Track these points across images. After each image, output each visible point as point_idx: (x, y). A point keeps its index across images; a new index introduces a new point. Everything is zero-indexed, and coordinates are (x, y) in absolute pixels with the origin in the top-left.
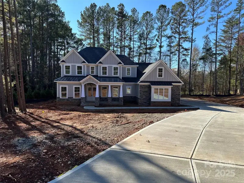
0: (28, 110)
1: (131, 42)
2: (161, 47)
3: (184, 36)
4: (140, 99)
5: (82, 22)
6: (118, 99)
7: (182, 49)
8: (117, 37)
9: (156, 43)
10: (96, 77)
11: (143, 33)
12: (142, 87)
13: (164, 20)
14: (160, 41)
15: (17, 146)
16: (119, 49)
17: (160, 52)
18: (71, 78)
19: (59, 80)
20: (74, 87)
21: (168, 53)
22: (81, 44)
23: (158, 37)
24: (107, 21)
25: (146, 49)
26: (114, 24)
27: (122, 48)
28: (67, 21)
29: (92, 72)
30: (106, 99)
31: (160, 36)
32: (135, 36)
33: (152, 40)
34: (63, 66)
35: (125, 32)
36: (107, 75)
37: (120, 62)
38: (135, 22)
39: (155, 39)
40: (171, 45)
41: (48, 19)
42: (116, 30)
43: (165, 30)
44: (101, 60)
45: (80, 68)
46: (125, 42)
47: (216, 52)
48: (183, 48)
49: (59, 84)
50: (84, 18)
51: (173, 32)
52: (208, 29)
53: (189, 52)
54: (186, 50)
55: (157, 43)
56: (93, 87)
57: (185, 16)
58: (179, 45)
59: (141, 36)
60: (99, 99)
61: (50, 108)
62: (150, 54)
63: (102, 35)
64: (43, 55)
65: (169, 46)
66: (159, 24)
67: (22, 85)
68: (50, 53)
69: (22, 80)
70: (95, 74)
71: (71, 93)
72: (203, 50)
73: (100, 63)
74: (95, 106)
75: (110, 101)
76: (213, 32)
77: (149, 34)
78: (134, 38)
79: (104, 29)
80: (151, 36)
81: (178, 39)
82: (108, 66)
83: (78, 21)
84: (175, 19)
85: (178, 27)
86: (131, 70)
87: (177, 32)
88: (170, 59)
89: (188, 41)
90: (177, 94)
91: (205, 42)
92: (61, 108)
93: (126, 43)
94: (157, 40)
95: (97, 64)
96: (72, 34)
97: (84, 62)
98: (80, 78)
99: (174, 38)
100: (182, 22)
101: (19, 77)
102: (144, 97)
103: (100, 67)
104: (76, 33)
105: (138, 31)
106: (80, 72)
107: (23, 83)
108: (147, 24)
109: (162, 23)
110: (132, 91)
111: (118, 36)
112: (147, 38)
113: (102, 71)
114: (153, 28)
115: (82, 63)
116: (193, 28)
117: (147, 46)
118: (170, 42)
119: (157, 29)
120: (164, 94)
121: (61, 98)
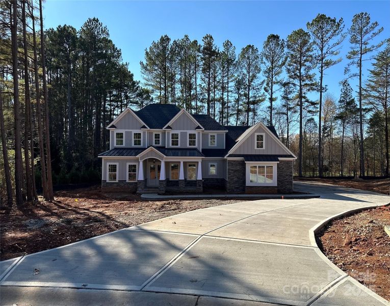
0: (55, 199)
1: (224, 94)
2: (271, 100)
3: (309, 83)
4: (229, 183)
5: (147, 64)
6: (194, 183)
7: (306, 103)
8: (203, 85)
9: (264, 93)
10: (162, 149)
11: (243, 79)
12: (232, 164)
13: (276, 58)
14: (270, 91)
16: (206, 105)
17: (271, 107)
18: (124, 152)
19: (106, 154)
20: (128, 164)
21: (285, 110)
22: (148, 98)
23: (268, 84)
24: (187, 62)
25: (248, 103)
26: (197, 66)
27: (211, 102)
28: (125, 63)
29: (157, 142)
30: (177, 183)
31: (271, 83)
33: (258, 89)
34: (113, 133)
35: (215, 77)
36: (179, 146)
37: (199, 126)
38: (229, 62)
39: (263, 88)
40: (289, 96)
41: (95, 61)
42: (199, 75)
43: (278, 74)
44: (169, 124)
45: (138, 136)
46: (216, 94)
47: (361, 106)
48: (307, 101)
49: (107, 160)
50: (150, 59)
51: (290, 77)
52: (347, 70)
53: (318, 108)
54: (313, 104)
55: (266, 93)
56: (157, 164)
57: (309, 51)
58: (301, 96)
59: (239, 84)
60: (164, 183)
61: (88, 197)
62: (254, 111)
64: (87, 117)
65: (285, 98)
66: (269, 64)
67: (49, 162)
68: (98, 113)
69: (48, 155)
70: (160, 145)
71: (122, 175)
72: (340, 104)
73: (169, 127)
74: (159, 194)
75: (182, 185)
76: (355, 75)
77: (252, 80)
78: (228, 87)
79: (180, 74)
80: (256, 82)
81: (298, 88)
82: (181, 132)
83: (141, 63)
84: (292, 55)
85: (299, 67)
86: (216, 138)
87: (298, 76)
88: (287, 119)
89: (315, 90)
90: (287, 175)
91: (343, 91)
92: (107, 196)
93: (217, 95)
94: (266, 90)
95: (163, 129)
96: (134, 83)
97: (144, 127)
98: (138, 151)
99: (292, 86)
100: (305, 61)
101: (45, 150)
102: (235, 179)
103: (168, 133)
105: (236, 75)
106: (138, 142)
107: (50, 159)
108: (249, 65)
109: (272, 63)
110: (218, 170)
111: (205, 84)
112: (249, 86)
113: (171, 140)
114: (259, 71)
115: (142, 128)
116: (322, 69)
117: (249, 99)
118: (287, 93)
119: (266, 72)
120: (265, 174)
121: (108, 181)
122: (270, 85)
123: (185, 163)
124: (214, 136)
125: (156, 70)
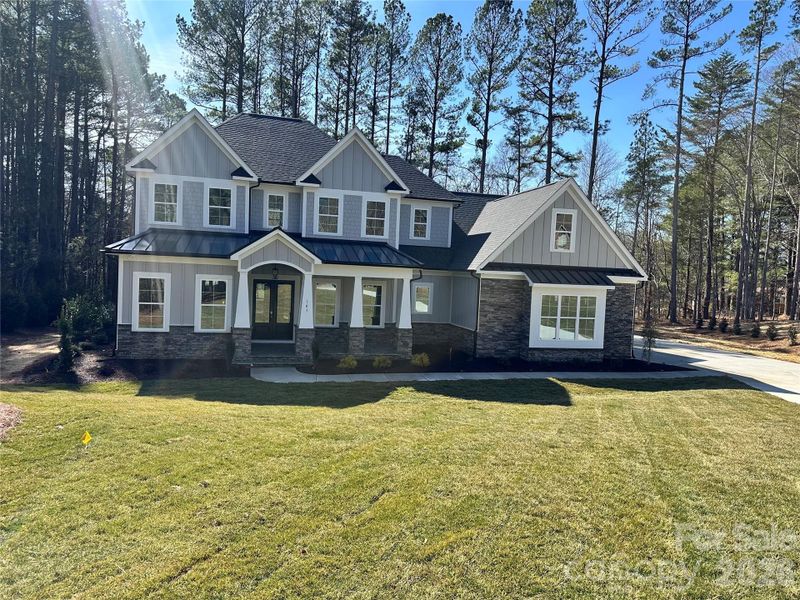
2: (484, 144)
3: (563, 112)
7: (558, 157)
9: (464, 129)
11: (423, 91)
13: (500, 51)
14: (482, 124)
17: (481, 163)
23: (476, 109)
25: (432, 149)
28: (133, 22)
31: (484, 106)
32: (397, 102)
33: (453, 117)
39: (464, 116)
40: (522, 139)
43: (498, 87)
46: (356, 121)
48: (558, 152)
51: (525, 96)
52: (649, 92)
53: (576, 168)
54: (568, 159)
58: (549, 141)
63: (271, 85)
65: (514, 143)
72: (628, 163)
76: (666, 104)
77: (442, 95)
80: (448, 103)
81: (544, 122)
85: (548, 76)
87: (544, 94)
91: (638, 137)
94: (469, 118)
96: (149, 80)
99: (530, 115)
100: (565, 62)
104: (164, 76)
108: (438, 60)
109: (491, 61)
111: (330, 96)
112: (436, 108)
114: (460, 77)
116: (601, 84)
117: (433, 139)
118: (519, 131)
119: (474, 80)
122: (484, 110)
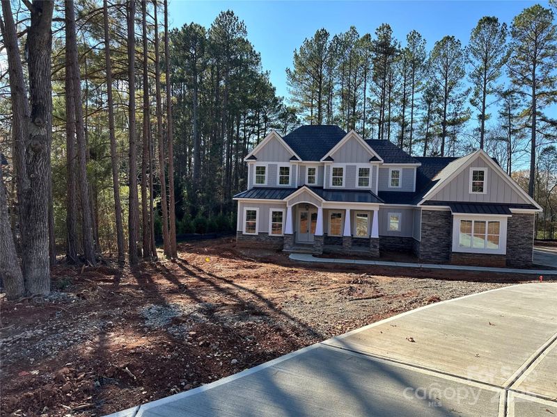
0: (179, 255)
1: (406, 110)
2: (482, 118)
3: (548, 90)
4: (424, 245)
5: (295, 72)
6: (366, 242)
7: (543, 123)
8: (372, 98)
9: (469, 108)
10: (318, 190)
11: (436, 88)
12: (430, 216)
13: (492, 54)
14: (481, 104)
15: (147, 319)
16: (377, 127)
17: (482, 130)
18: (266, 193)
19: (243, 195)
20: (272, 210)
21: (504, 133)
22: (294, 119)
23: (476, 94)
24: (351, 65)
25: (444, 123)
26: (366, 70)
27: (384, 123)
28: (265, 72)
29: (311, 179)
30: (339, 240)
31: (482, 92)
32: (417, 95)
33: (460, 102)
34: (252, 166)
35: (391, 87)
36: (343, 186)
37: (375, 157)
38: (415, 63)
39: (468, 100)
40: (512, 112)
41: (228, 71)
42: (370, 84)
43: (492, 78)
44: (330, 154)
45: (285, 170)
46: (391, 110)
48: (544, 119)
49: (243, 204)
50: (300, 64)
51: (515, 82)
54: (554, 123)
55: (473, 108)
56: (311, 212)
57: (551, 39)
58: (533, 112)
59: (431, 95)
60: (322, 240)
61: (221, 253)
62: (453, 137)
63: (338, 97)
64: (217, 145)
65: (507, 115)
66: (479, 63)
67: (172, 204)
68: (230, 141)
69: (172, 195)
70: (316, 184)
71: (264, 225)
73: (329, 159)
74: (314, 256)
75: (347, 244)
77: (450, 88)
78: (413, 100)
79: (342, 84)
80: (456, 92)
81: (530, 99)
82: (347, 166)
83: (288, 71)
84: (521, 48)
85: (532, 67)
86: (400, 174)
87: (529, 80)
88: (509, 148)
90: (523, 238)
92: (244, 253)
93: (394, 113)
94: (472, 101)
95: (321, 161)
96: (276, 100)
97: (294, 158)
98: (285, 192)
99: (519, 95)
101: (167, 188)
102: (434, 240)
103: (329, 167)
104: (284, 97)
105: (424, 82)
106: (284, 180)
107: (173, 201)
108: (446, 67)
109: (486, 61)
110: (402, 225)
111: (376, 97)
112: (446, 97)
113: (331, 177)
114: (463, 74)
115: (291, 159)
117: (445, 117)
118: (509, 107)
119: (474, 75)
120: (486, 235)
121: (244, 233)
122: (482, 95)
123: (352, 212)
124: (398, 172)
125: (307, 80)
